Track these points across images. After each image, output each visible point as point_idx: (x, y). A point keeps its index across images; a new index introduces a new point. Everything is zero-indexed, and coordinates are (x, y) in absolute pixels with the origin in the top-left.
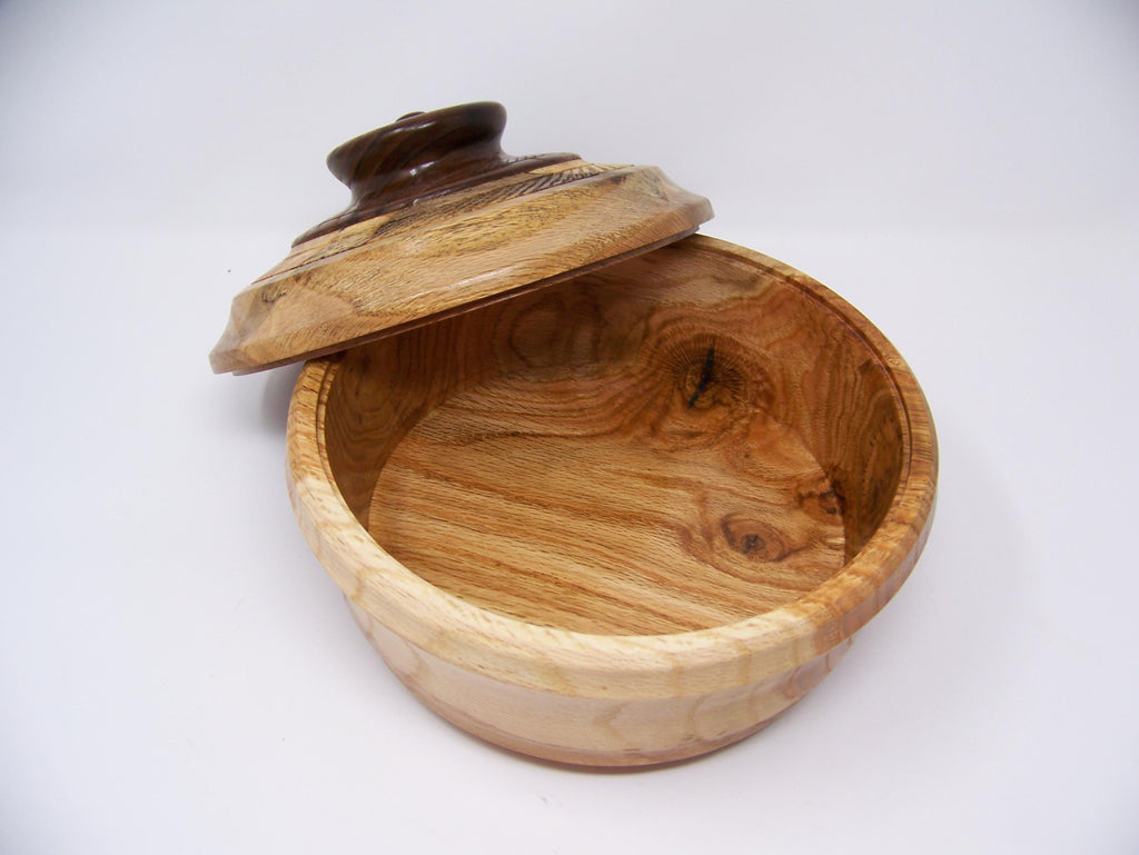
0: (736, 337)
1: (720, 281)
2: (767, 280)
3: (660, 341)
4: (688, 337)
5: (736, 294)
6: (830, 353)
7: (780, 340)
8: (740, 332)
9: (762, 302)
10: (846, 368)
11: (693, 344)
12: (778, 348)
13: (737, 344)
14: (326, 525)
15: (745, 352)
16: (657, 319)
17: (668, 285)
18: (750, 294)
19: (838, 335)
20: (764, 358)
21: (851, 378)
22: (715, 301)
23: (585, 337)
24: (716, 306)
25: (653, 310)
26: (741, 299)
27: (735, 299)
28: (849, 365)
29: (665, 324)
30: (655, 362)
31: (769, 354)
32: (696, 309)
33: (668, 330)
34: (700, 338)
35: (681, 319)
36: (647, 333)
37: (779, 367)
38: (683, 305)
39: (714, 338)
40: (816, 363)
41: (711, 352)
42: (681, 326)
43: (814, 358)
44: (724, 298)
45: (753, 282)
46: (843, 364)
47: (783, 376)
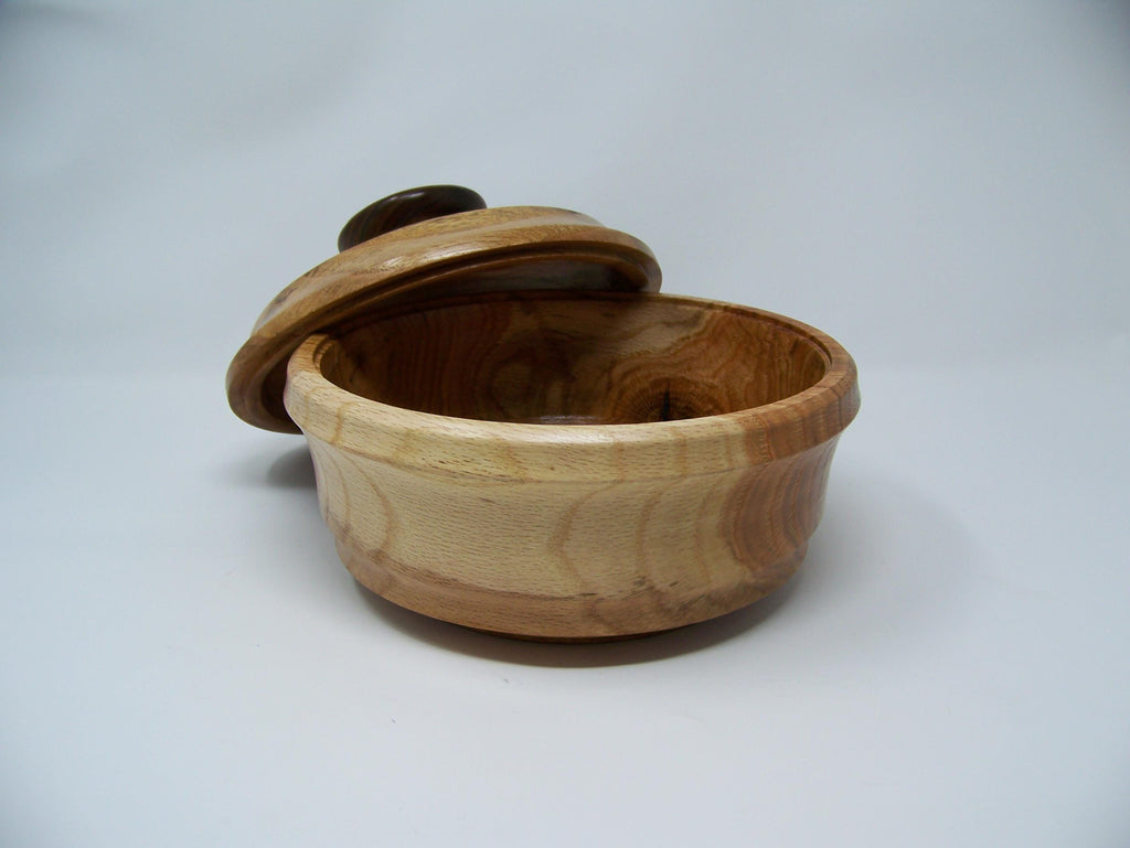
0: (688, 376)
1: (669, 325)
2: (708, 314)
3: (622, 393)
4: (646, 385)
5: (684, 334)
6: (765, 357)
7: (723, 366)
8: (689, 369)
9: (705, 336)
10: (780, 361)
11: (650, 391)
12: (723, 373)
13: (689, 381)
14: (314, 390)
15: (696, 387)
16: (618, 371)
17: (626, 337)
18: (696, 330)
19: (770, 337)
20: (712, 387)
21: (784, 367)
22: (667, 345)
23: (555, 392)
24: (668, 349)
25: (614, 363)
26: (688, 338)
27: (683, 339)
28: (782, 358)
29: (625, 375)
30: (618, 412)
31: (716, 382)
32: (652, 356)
33: (628, 381)
34: (656, 384)
35: (638, 368)
36: (609, 387)
37: (725, 390)
38: (639, 354)
39: (668, 380)
40: (756, 372)
41: (667, 394)
42: (639, 375)
43: (753, 368)
44: (674, 340)
45: (697, 317)
46: (776, 361)
47: (729, 396)
